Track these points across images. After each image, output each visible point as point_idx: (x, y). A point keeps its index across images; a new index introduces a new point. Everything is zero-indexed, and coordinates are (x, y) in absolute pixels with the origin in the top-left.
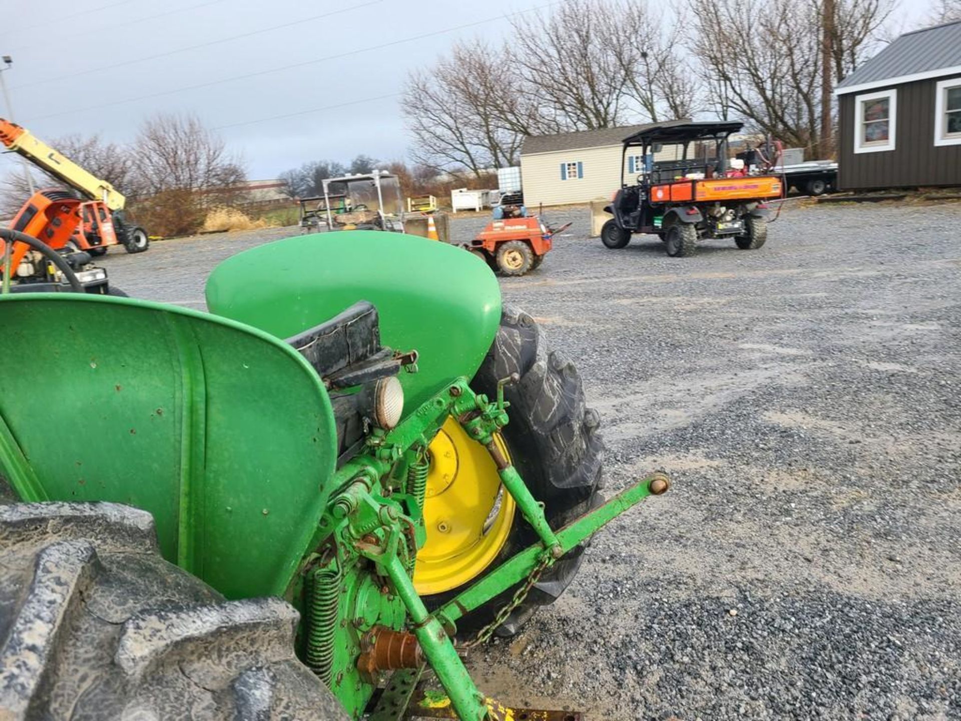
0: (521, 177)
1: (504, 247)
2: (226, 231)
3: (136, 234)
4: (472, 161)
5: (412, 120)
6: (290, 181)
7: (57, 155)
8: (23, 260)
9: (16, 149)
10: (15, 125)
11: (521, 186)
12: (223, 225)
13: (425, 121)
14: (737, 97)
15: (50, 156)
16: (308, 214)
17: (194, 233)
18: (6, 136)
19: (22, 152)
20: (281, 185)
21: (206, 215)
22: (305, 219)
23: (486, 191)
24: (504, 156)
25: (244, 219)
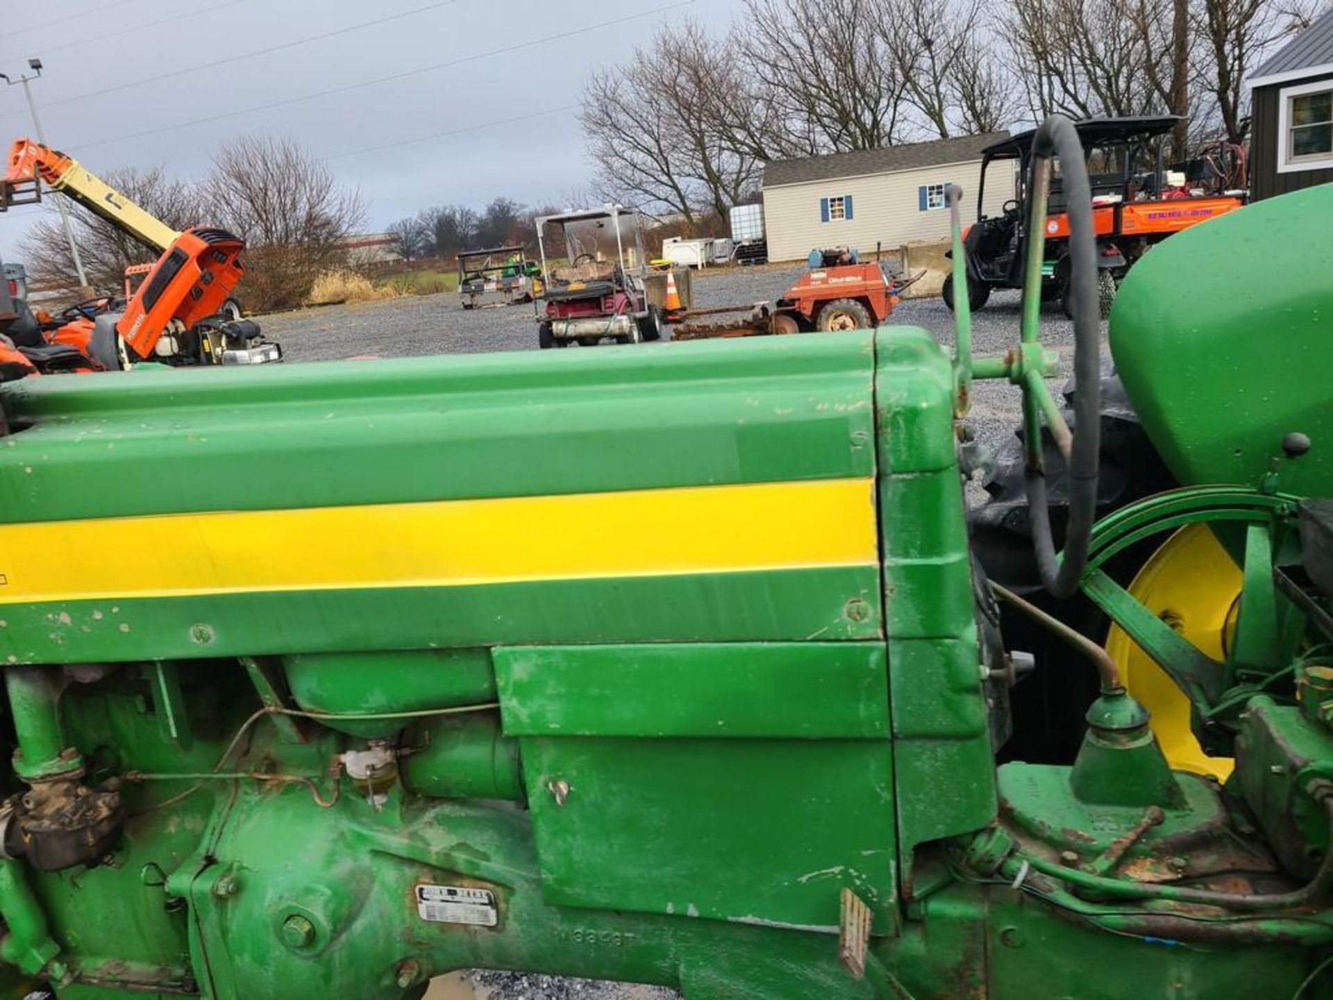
0: (763, 219)
1: (829, 308)
2: (342, 302)
3: (227, 307)
4: (682, 199)
5: (599, 143)
6: (403, 234)
7: (116, 196)
8: (164, 332)
9: (61, 187)
10: (59, 154)
11: (764, 231)
12: (337, 295)
13: (615, 142)
14: (1069, 99)
15: (108, 198)
16: (469, 275)
17: (299, 306)
18: (48, 169)
19: (70, 192)
20: (392, 240)
21: (312, 281)
22: (466, 282)
23: (710, 240)
24: (727, 193)
25: (366, 285)
